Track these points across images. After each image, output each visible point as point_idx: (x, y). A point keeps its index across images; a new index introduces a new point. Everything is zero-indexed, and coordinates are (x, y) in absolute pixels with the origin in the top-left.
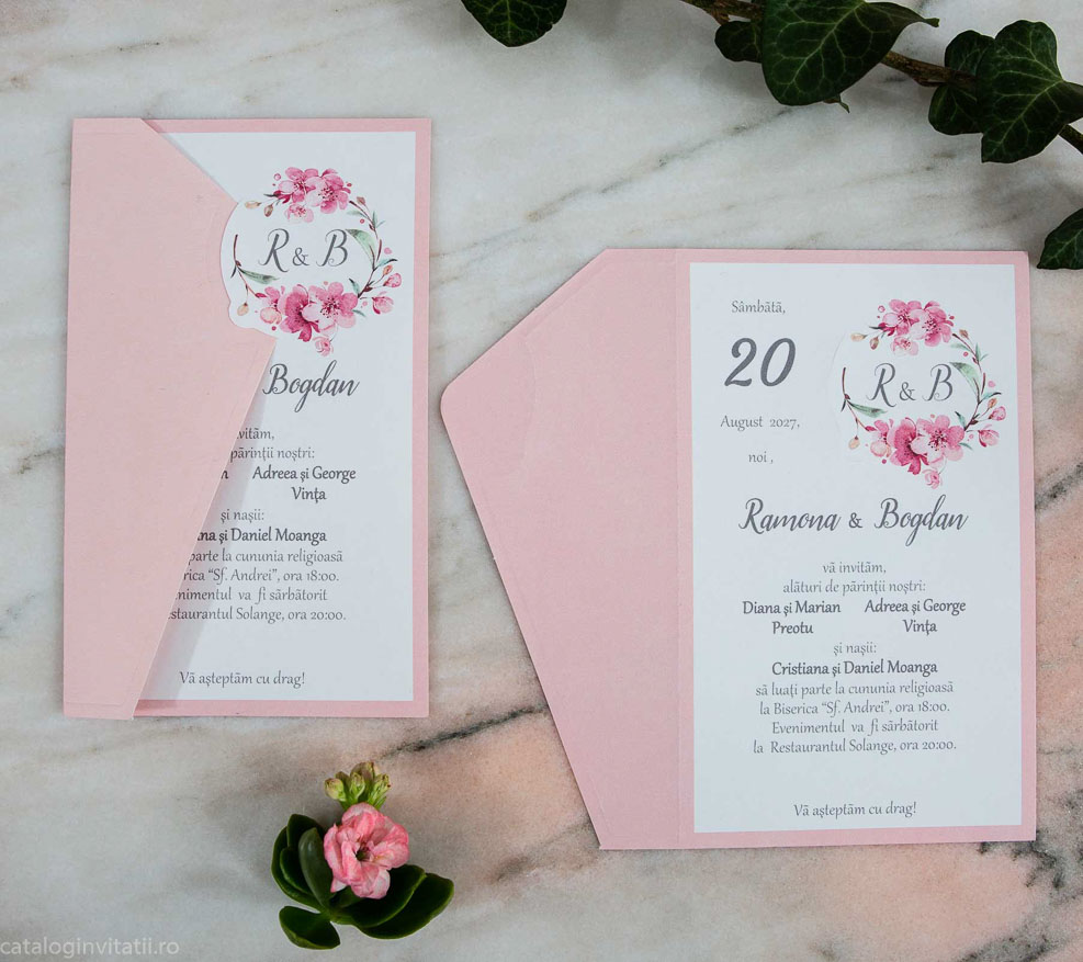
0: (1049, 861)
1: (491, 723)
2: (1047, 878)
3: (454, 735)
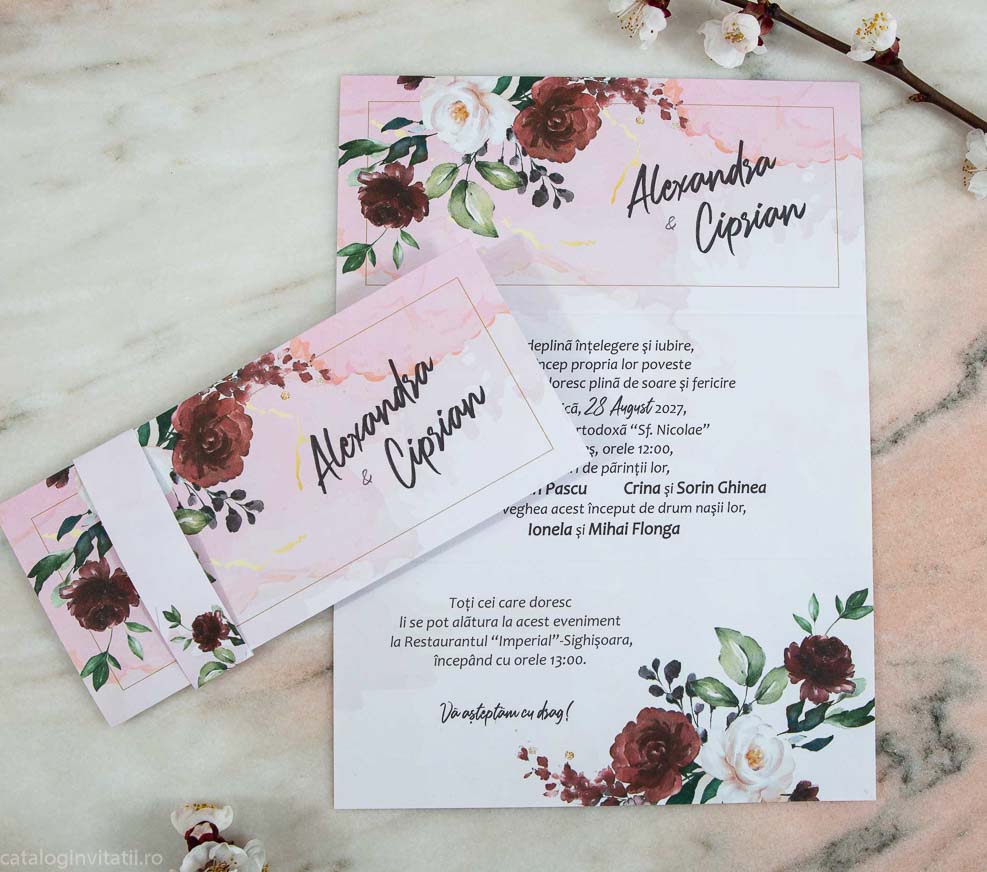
0: (900, 759)
2: (896, 775)
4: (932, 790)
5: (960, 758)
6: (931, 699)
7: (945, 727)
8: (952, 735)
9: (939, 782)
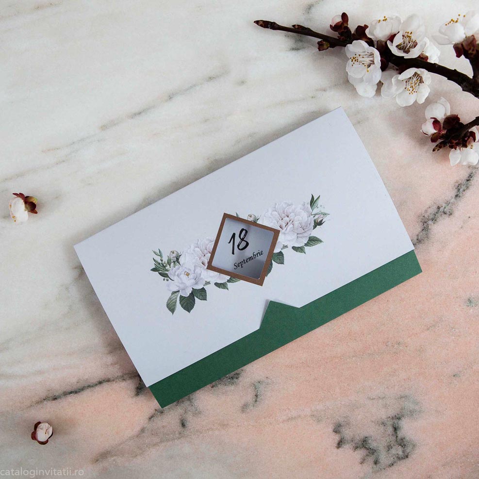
0: (372, 452)
1: (89, 386)
2: (371, 460)
3: (71, 393)
4: (391, 468)
5: (408, 451)
6: (393, 418)
7: (400, 434)
8: (404, 438)
9: (395, 464)
